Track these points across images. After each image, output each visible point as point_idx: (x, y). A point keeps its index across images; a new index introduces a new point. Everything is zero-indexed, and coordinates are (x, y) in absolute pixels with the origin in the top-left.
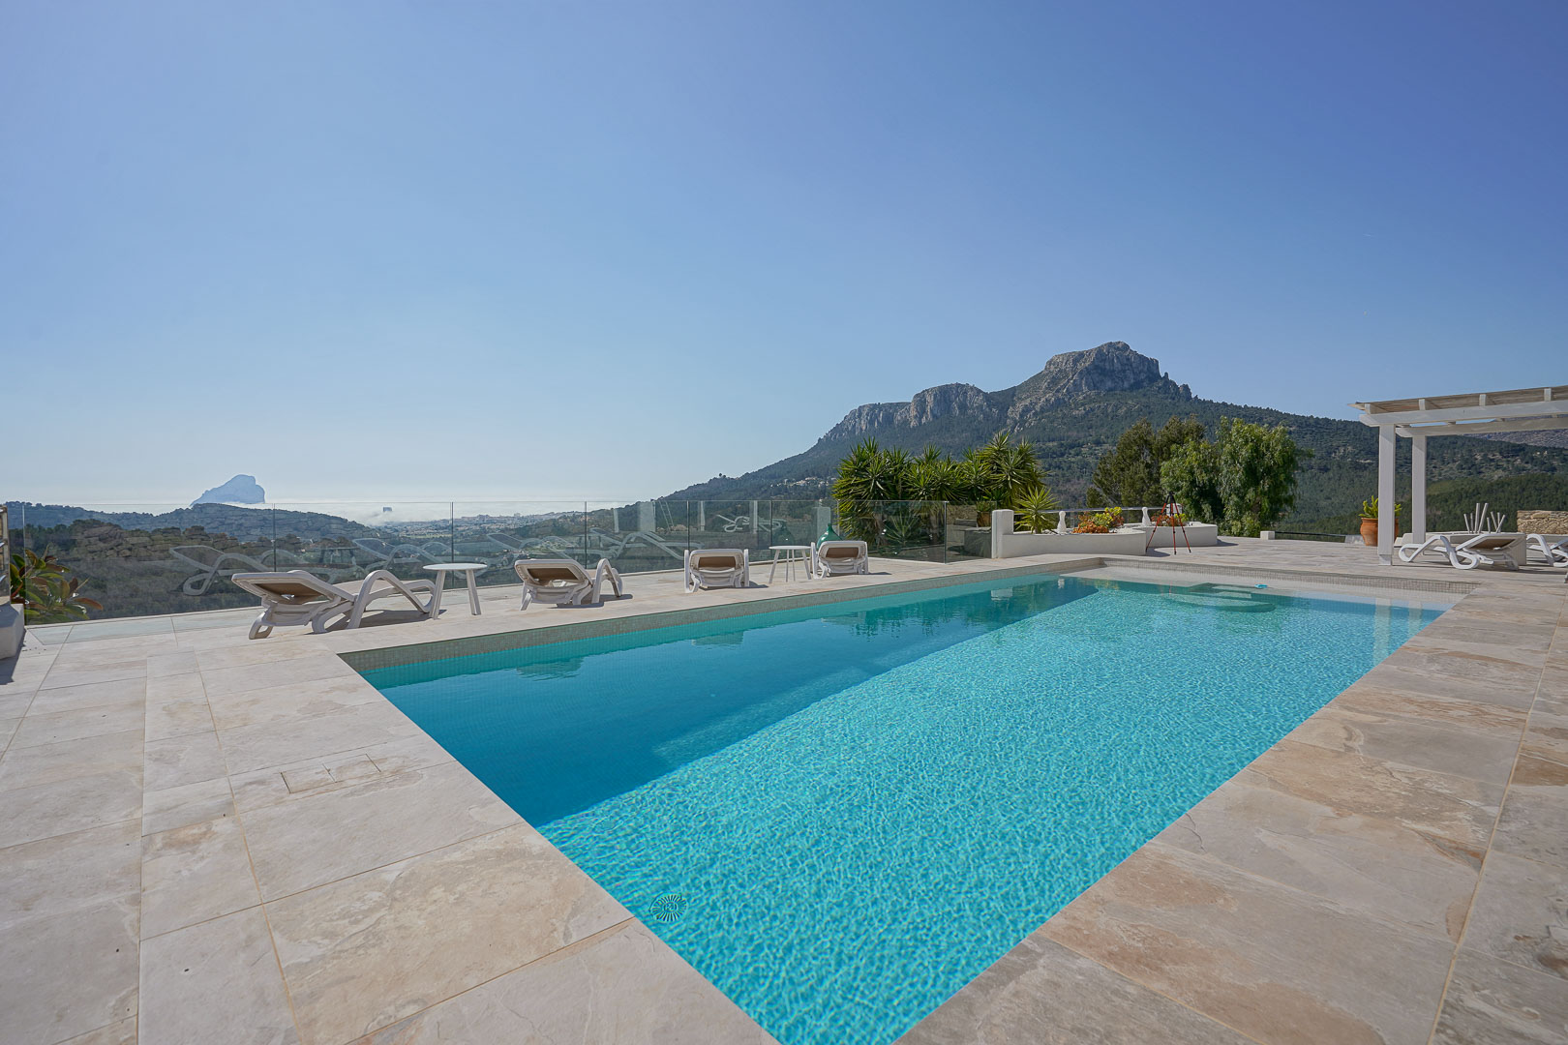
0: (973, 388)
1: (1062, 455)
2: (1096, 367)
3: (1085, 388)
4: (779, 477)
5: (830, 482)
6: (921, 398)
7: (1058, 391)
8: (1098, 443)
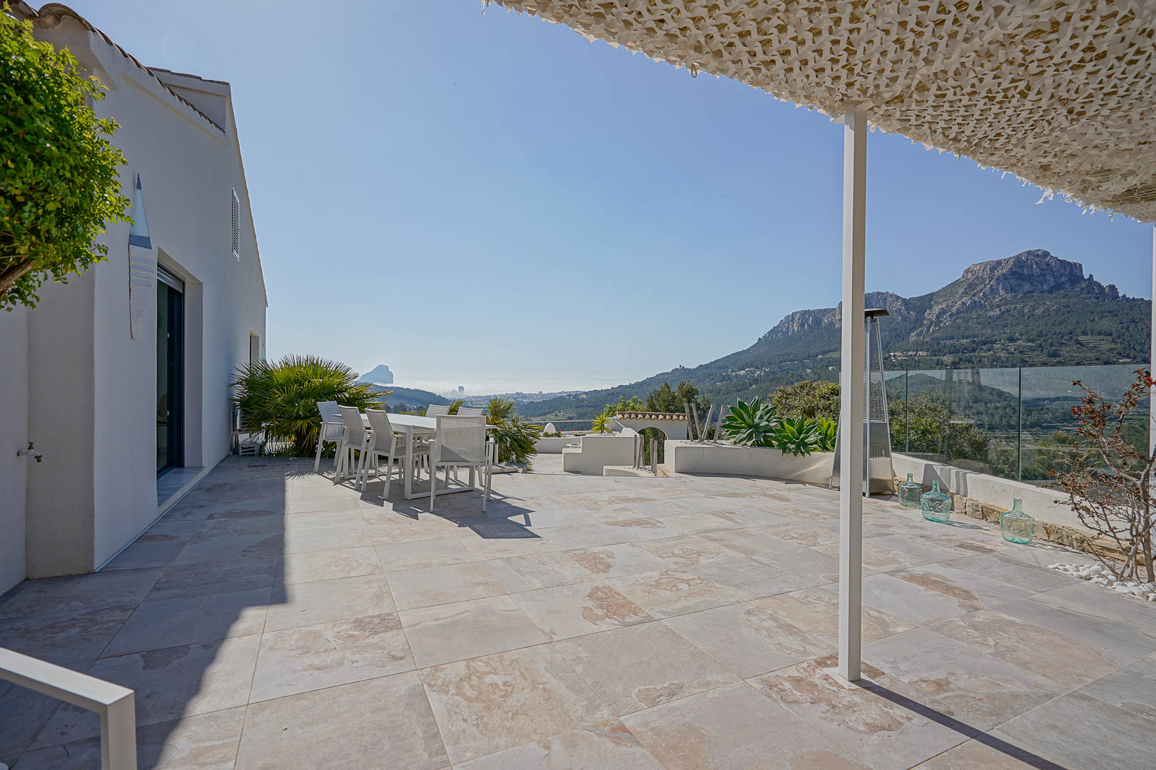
0: (892, 295)
1: (974, 350)
2: (1014, 273)
3: (1002, 292)
4: (726, 367)
5: (765, 371)
7: (974, 295)
8: (1012, 340)
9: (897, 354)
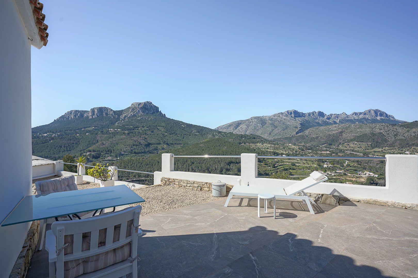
0: (110, 109)
1: (134, 130)
3: (141, 112)
5: (58, 134)
6: (93, 110)
7: (134, 112)
8: (143, 127)
9: (111, 129)
